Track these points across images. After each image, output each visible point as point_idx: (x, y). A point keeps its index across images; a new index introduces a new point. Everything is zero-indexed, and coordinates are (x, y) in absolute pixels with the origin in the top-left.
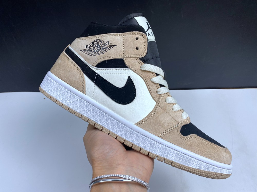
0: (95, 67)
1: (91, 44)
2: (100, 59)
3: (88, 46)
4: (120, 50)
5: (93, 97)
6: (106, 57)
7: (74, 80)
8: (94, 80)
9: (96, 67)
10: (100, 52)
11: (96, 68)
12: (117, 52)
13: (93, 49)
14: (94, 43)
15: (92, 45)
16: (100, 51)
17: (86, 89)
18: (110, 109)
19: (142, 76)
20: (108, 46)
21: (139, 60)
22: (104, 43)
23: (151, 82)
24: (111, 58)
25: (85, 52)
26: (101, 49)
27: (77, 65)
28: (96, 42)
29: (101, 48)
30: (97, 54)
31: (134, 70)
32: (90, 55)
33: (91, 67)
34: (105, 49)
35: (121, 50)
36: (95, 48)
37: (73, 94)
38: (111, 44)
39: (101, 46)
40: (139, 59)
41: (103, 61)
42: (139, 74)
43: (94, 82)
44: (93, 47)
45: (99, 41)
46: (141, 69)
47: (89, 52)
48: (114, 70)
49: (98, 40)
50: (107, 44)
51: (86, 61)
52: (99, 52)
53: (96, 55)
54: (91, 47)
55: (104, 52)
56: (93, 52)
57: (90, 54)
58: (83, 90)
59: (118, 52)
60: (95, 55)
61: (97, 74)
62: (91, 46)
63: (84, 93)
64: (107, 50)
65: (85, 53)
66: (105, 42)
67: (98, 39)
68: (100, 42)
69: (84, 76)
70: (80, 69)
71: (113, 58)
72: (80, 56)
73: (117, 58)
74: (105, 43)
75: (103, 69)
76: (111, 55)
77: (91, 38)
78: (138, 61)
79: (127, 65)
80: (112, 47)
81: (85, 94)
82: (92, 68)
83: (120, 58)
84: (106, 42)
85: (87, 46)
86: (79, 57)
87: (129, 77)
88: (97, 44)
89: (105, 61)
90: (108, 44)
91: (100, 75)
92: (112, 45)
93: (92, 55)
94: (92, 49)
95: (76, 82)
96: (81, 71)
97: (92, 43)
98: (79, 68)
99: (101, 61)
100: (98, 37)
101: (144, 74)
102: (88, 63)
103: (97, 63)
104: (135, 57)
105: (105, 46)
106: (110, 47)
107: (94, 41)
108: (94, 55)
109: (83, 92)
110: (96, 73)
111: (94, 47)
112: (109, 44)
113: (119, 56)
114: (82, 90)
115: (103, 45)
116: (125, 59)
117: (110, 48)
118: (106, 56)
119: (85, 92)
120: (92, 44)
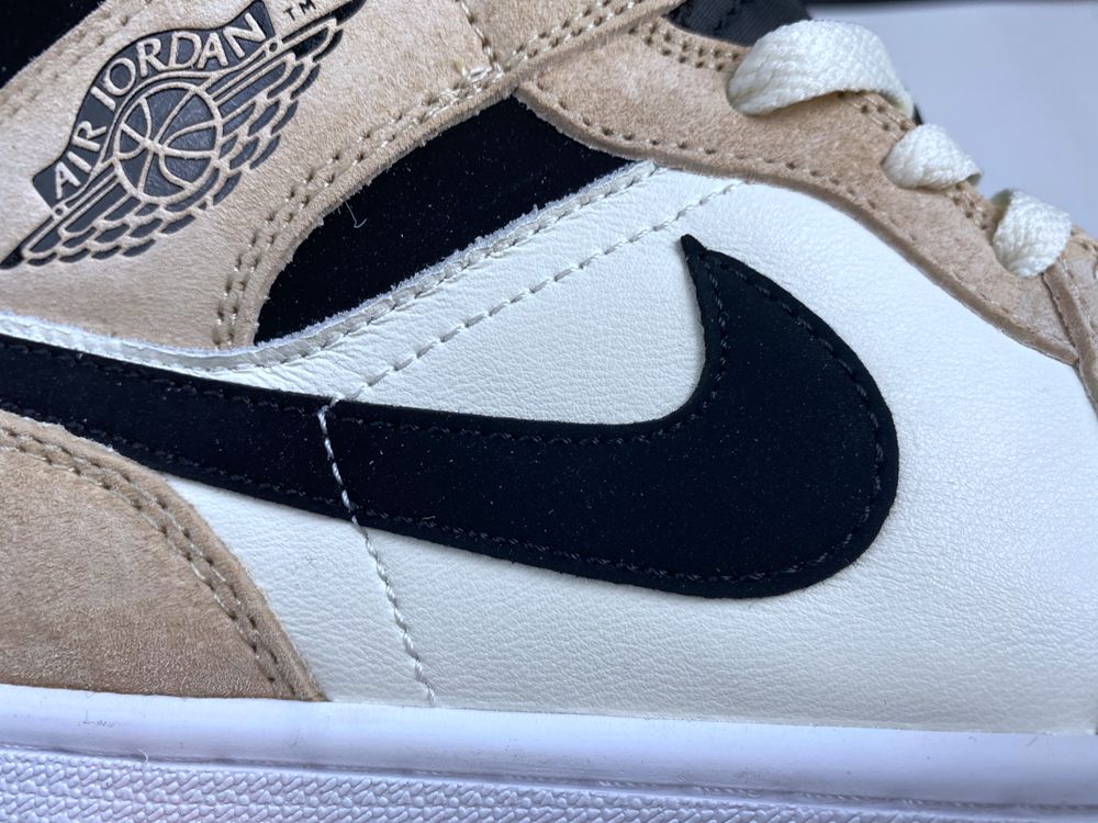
0: (254, 351)
1: (77, 140)
2: (267, 229)
3: (61, 166)
4: (426, 26)
5: (419, 677)
6: (322, 175)
7: (110, 614)
8: (332, 489)
9: (262, 335)
10: (225, 149)
11: (276, 343)
12: (409, 56)
13: (132, 168)
14: (110, 103)
15: (99, 138)
16: (221, 140)
17: (299, 640)
18: (701, 710)
19: (804, 174)
20: (282, 47)
21: (681, 35)
22: (214, 37)
23: (910, 188)
24: (384, 153)
25: (60, 249)
26: (218, 121)
27: (55, 432)
28: (120, 75)
29: (213, 105)
30: (208, 197)
31: (698, 153)
32: (132, 251)
33: (207, 363)
34: (262, 99)
35: (440, 21)
36: (146, 142)
37: (181, 770)
38: (297, 11)
39: (200, 90)
40: (667, 26)
41: (316, 233)
42: (768, 169)
43: (336, 512)
44: (118, 155)
45: (149, 48)
46: (746, 107)
47: (101, 223)
48: (496, 261)
49: (129, 50)
50: (257, 33)
51: (128, 334)
52: (215, 162)
53: (193, 209)
54: (100, 166)
55: (265, 133)
56: (145, 198)
57: (126, 240)
58: (273, 671)
59: (424, 54)
60: (189, 218)
61: (326, 401)
62: (91, 156)
63: (293, 694)
64: (285, 97)
65: (65, 259)
66: (219, 29)
67: (119, 40)
68: (163, 56)
69: (187, 513)
70: (109, 454)
71: (405, 144)
72: (28, 321)
73: (443, 115)
74: (230, 31)
75: (355, 313)
76: (364, 127)
77: (47, 74)
78: (668, 46)
79: (596, 131)
80: (320, 36)
81: (323, 698)
82: (230, 364)
83: (477, 100)
84: (238, 21)
85: (43, 181)
86: (17, 334)
87: (690, 248)
88: (142, 100)
89: (336, 220)
90: (268, 30)
91: (369, 396)
92: (312, 13)
93: (156, 234)
94: (120, 171)
95: (137, 619)
96: (132, 467)
97: (79, 118)
98: (86, 447)
99: (281, 245)
100: (117, 19)
101: (807, 143)
102: (155, 335)
103: (256, 296)
104: (622, 20)
105: (250, 68)
106: (300, 50)
107: (97, 81)
108: (173, 227)
109: (282, 688)
110: (314, 403)
111: (129, 143)
112: (283, 25)
113: (450, 94)
114: (262, 669)
115: (213, 62)
116: (531, 87)
117: (308, 60)
118: (312, 160)
119: (304, 670)
120: (86, 125)
